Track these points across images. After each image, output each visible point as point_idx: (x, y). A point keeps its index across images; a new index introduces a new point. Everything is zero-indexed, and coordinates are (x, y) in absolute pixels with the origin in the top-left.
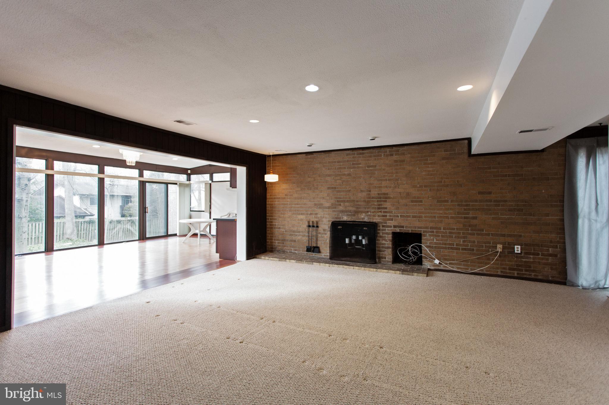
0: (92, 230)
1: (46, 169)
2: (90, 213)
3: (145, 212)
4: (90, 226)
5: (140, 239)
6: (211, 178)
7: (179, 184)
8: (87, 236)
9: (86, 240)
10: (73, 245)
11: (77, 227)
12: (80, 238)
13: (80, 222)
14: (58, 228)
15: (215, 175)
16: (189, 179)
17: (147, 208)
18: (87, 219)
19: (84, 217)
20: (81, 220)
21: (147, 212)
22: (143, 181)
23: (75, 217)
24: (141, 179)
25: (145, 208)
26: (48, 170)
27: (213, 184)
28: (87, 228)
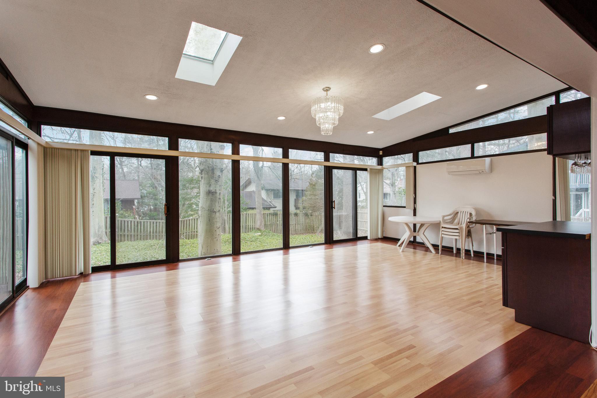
0: (275, 221)
1: (232, 154)
2: (273, 205)
3: (332, 208)
4: (273, 218)
5: (327, 242)
6: (416, 159)
7: (370, 169)
8: (272, 227)
9: (271, 230)
10: (261, 235)
11: (264, 218)
12: (267, 229)
13: (266, 214)
14: (252, 219)
15: (421, 154)
16: (380, 163)
17: (334, 202)
18: (271, 211)
19: (269, 209)
20: (267, 212)
21: (334, 208)
22: (329, 166)
23: (263, 209)
24: (327, 164)
25: (332, 202)
26: (234, 155)
27: (418, 167)
28: (271, 220)
